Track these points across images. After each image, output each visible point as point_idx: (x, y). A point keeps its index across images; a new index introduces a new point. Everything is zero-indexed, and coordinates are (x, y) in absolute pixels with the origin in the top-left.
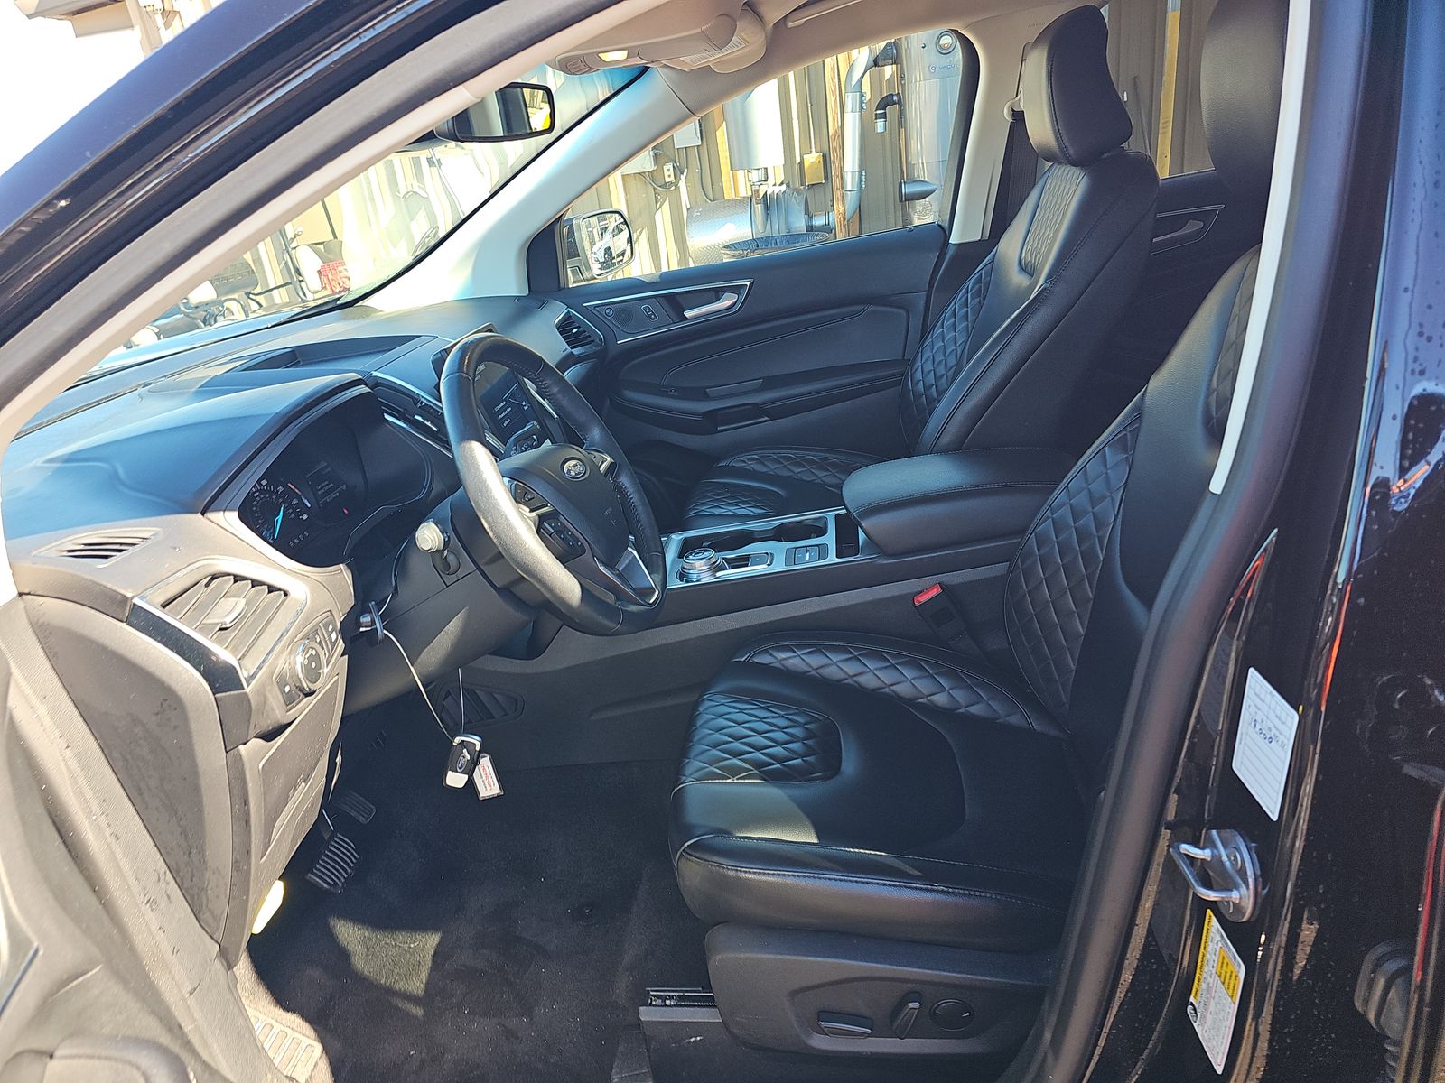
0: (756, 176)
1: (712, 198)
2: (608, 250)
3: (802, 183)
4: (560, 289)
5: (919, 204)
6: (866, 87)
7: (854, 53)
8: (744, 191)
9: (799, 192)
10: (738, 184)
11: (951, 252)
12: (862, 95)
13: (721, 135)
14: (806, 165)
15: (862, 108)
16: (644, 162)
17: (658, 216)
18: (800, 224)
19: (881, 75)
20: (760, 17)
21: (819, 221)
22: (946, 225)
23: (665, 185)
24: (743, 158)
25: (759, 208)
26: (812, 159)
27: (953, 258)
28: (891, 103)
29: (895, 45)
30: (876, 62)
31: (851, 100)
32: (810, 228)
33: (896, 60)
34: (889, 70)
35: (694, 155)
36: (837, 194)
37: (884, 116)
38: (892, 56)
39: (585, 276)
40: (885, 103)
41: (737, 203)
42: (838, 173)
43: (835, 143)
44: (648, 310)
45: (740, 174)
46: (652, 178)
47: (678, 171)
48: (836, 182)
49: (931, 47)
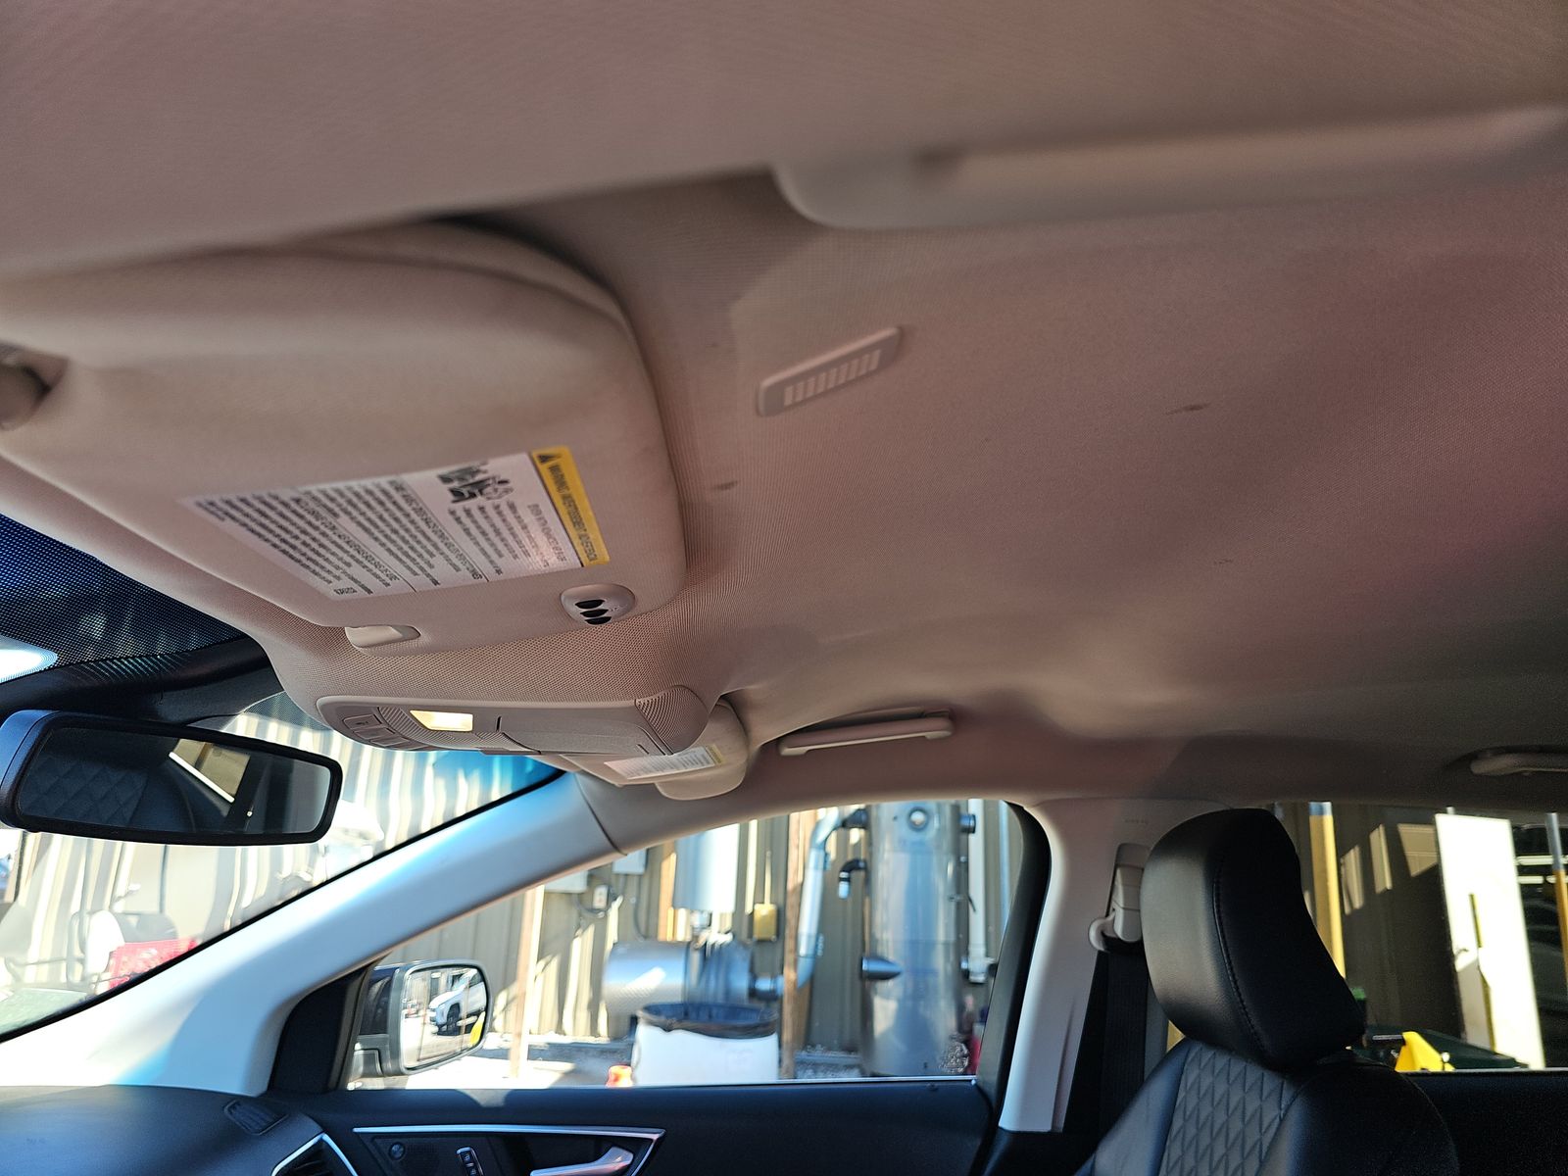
0: (698, 920)
1: (643, 936)
2: (455, 1008)
3: (750, 935)
4: (326, 1090)
5: (883, 986)
6: (832, 847)
7: (822, 812)
8: (683, 935)
9: (745, 946)
10: (675, 925)
11: (1001, 1145)
12: (826, 855)
13: (669, 867)
14: (757, 916)
15: (825, 868)
16: (573, 881)
17: (577, 944)
18: (741, 983)
19: (847, 838)
20: (744, 729)
21: (764, 985)
22: (992, 1091)
23: (594, 911)
24: (688, 895)
25: (696, 957)
26: (765, 910)
27: (1008, 1156)
28: (857, 868)
29: (866, 811)
30: (845, 824)
31: (814, 857)
32: (753, 993)
33: (865, 825)
34: (856, 835)
35: (633, 883)
36: (789, 958)
37: (848, 880)
38: (861, 820)
39: (385, 1069)
40: (851, 867)
41: (674, 946)
42: (793, 932)
43: (792, 900)
44: (467, 1158)
45: (682, 913)
46: (580, 902)
47: (611, 898)
48: (789, 944)
49: (903, 821)
